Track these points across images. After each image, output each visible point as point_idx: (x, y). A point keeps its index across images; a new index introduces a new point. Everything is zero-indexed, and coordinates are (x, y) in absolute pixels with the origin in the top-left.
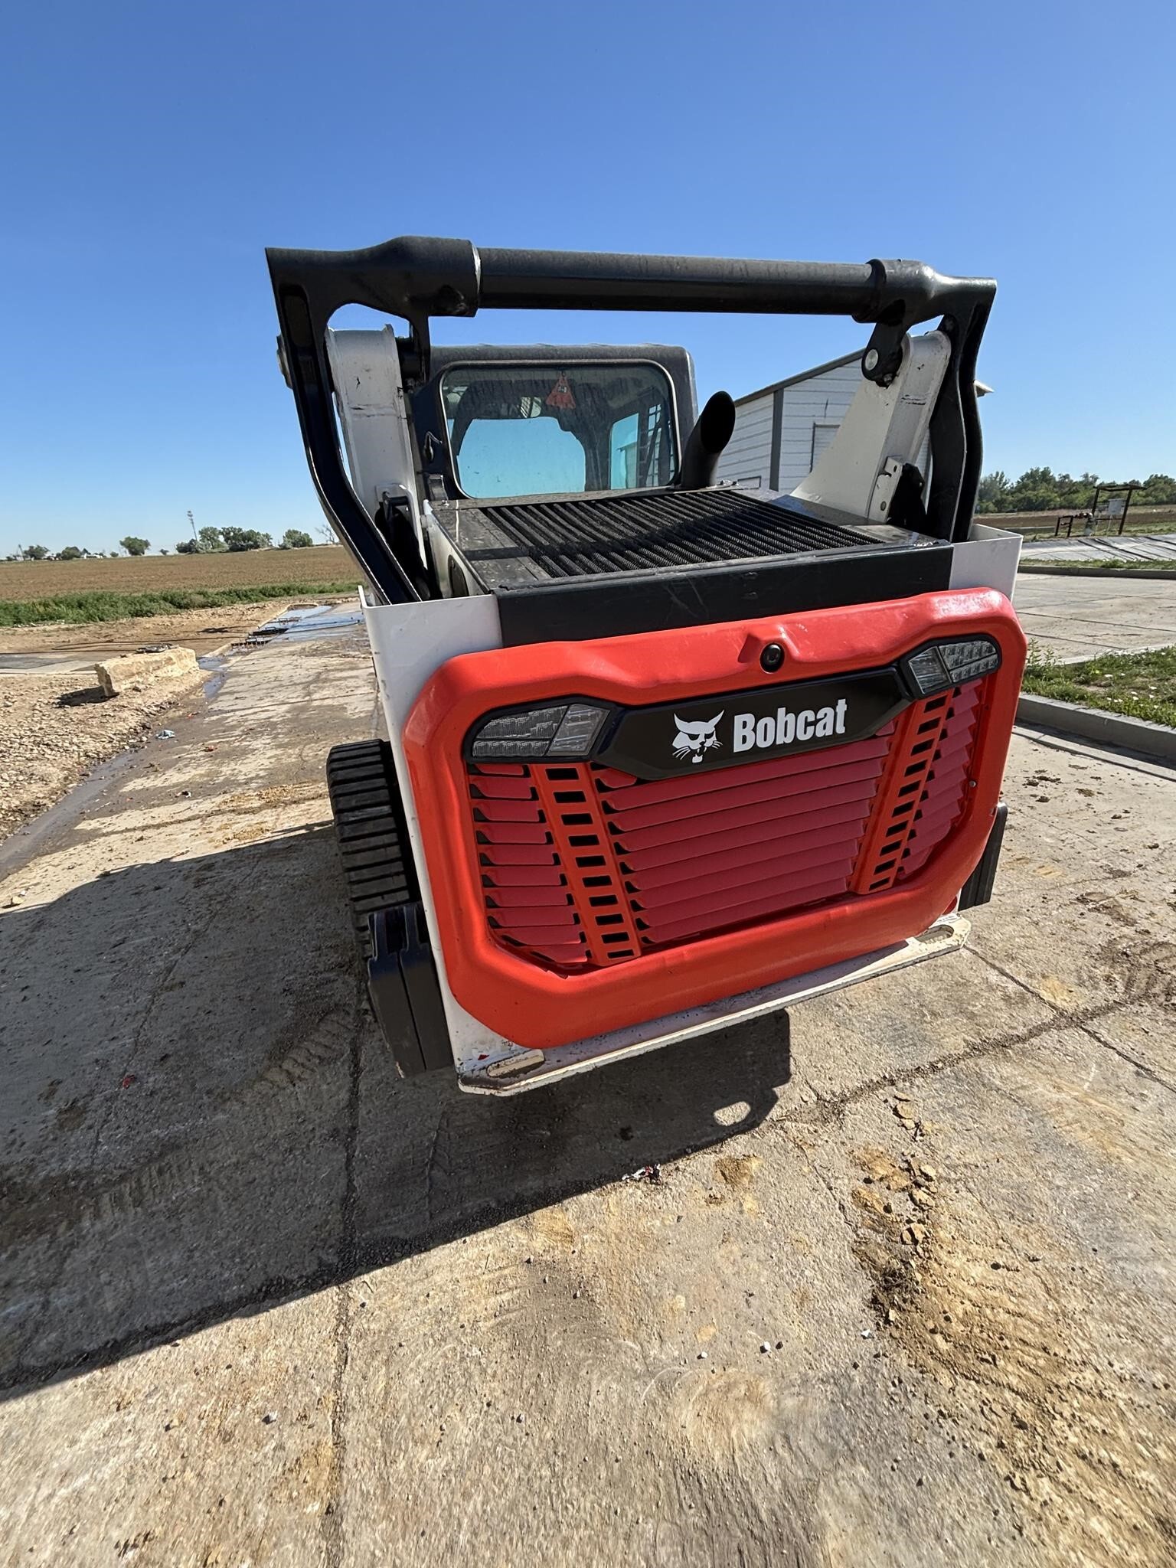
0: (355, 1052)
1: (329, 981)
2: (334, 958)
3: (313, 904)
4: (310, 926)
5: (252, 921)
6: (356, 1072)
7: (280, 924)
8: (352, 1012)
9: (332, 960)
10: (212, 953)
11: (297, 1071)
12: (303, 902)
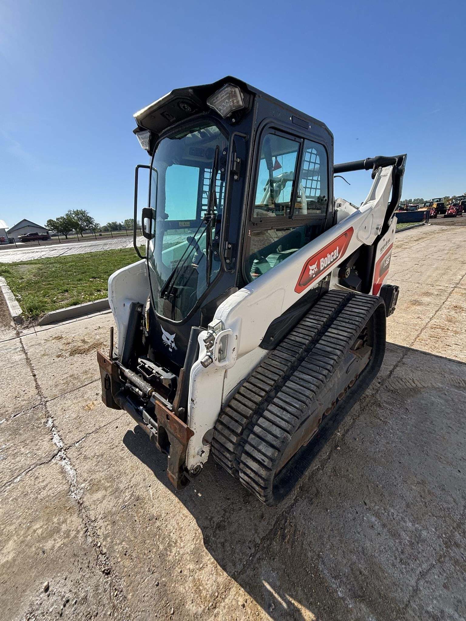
0: (390, 376)
1: (387, 403)
2: (380, 411)
3: (375, 460)
4: (384, 441)
5: (422, 483)
6: (391, 372)
7: (402, 461)
8: (384, 386)
9: (381, 411)
10: (455, 473)
11: (410, 381)
12: (380, 469)
